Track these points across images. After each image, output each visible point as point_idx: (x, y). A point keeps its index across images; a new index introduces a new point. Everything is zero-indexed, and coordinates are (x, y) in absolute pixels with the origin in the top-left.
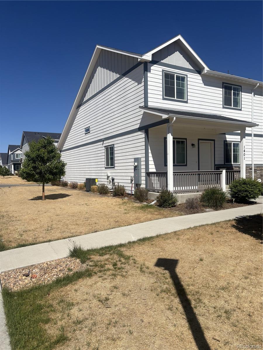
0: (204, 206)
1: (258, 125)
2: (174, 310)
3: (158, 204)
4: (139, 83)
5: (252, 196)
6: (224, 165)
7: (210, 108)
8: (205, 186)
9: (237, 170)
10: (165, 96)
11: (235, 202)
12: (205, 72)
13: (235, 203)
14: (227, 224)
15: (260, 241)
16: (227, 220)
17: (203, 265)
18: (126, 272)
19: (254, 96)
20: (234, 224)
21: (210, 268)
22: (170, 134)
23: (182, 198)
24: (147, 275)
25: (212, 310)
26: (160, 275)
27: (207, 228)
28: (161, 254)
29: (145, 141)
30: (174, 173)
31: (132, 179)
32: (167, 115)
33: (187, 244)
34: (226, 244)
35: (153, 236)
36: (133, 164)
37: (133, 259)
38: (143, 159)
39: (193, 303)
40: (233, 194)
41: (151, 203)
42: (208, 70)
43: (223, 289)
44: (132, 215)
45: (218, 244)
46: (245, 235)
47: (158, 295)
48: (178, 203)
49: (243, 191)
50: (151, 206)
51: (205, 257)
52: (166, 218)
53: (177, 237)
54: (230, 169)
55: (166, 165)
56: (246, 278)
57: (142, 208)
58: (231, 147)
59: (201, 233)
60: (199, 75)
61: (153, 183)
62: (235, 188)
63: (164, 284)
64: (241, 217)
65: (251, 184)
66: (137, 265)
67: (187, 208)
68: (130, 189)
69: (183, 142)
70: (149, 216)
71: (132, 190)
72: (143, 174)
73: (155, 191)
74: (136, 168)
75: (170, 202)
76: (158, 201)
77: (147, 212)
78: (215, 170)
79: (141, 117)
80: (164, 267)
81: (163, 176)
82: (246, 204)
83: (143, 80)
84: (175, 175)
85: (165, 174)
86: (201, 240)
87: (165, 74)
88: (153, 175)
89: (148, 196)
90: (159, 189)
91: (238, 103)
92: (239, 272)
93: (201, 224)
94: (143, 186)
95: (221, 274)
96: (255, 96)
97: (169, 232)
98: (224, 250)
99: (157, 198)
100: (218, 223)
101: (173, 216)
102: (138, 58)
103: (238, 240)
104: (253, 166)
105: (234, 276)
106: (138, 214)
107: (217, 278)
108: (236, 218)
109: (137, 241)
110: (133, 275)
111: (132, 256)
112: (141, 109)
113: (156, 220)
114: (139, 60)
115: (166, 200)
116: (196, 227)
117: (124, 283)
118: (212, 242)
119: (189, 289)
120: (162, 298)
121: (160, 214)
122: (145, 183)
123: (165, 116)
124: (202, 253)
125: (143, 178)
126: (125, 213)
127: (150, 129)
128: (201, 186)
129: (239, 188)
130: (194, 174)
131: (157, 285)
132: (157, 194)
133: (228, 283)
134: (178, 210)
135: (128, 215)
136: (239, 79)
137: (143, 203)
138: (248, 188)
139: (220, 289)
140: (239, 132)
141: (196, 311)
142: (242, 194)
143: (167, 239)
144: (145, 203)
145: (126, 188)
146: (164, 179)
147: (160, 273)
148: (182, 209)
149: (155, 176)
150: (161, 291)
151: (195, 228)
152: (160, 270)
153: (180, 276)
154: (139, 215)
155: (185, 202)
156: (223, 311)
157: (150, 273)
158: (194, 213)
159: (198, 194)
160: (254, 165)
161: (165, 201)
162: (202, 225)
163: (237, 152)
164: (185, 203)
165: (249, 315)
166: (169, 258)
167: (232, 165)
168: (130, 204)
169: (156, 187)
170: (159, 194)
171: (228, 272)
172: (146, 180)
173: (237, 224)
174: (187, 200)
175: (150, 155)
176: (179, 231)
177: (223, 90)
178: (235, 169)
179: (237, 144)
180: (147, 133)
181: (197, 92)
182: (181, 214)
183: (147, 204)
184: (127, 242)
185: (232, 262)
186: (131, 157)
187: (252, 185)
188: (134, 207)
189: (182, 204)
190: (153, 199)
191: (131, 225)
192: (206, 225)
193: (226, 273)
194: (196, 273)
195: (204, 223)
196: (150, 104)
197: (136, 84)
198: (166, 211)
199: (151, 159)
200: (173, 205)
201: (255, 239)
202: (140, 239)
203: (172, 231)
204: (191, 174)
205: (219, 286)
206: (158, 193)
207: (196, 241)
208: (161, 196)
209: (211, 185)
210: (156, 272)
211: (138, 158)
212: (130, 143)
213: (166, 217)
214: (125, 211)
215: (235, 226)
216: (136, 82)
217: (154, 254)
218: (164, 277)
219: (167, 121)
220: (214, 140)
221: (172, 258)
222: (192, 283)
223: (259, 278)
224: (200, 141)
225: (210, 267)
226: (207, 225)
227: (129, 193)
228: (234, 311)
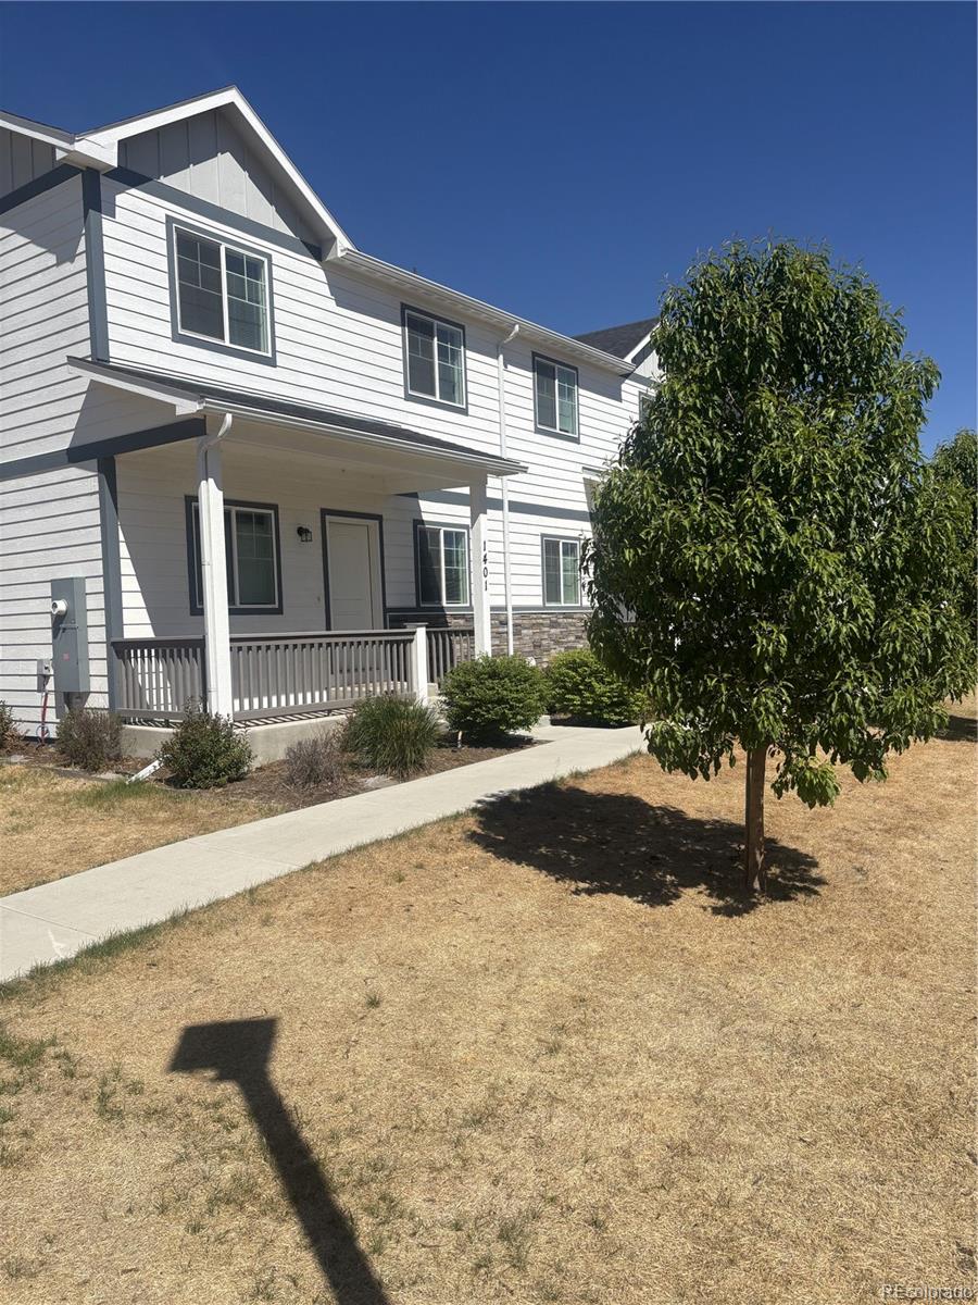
0: (354, 766)
1: (524, 470)
2: (282, 1291)
3: (169, 775)
4: (65, 256)
5: (519, 717)
6: (418, 608)
7: (359, 394)
8: (357, 689)
9: (462, 628)
10: (183, 327)
11: (464, 742)
12: (340, 254)
13: (465, 748)
14: (449, 831)
15: (570, 885)
16: (448, 813)
17: (383, 1025)
18: (25, 1134)
19: (506, 367)
20: (474, 828)
21: (415, 1031)
22: (211, 480)
23: (268, 744)
24: (133, 1127)
25: (447, 1239)
26: (198, 1115)
27: (380, 856)
28: (198, 1002)
29: (102, 509)
30: (232, 640)
31: (45, 672)
32: (196, 403)
33: (307, 937)
34: (457, 914)
35: (155, 922)
36: (47, 605)
37: (57, 1057)
38: (98, 585)
39: (364, 1226)
40: (457, 716)
41: (138, 771)
42: (350, 247)
43: (478, 1120)
44: (49, 837)
45: (427, 919)
46: (517, 867)
47: (196, 1229)
48: (255, 764)
49: (492, 702)
50: (139, 788)
51: (385, 986)
52: (207, 831)
53: (264, 911)
54: (437, 623)
55: (197, 606)
56: (554, 1050)
57: (97, 798)
58: (438, 545)
59: (359, 880)
60: (314, 262)
61: (142, 689)
62: (464, 692)
63: (223, 1159)
64: (492, 799)
65: (515, 676)
66: (84, 1084)
67: (290, 780)
68: (36, 715)
69: (262, 520)
70: (132, 832)
71: (44, 722)
72: (98, 651)
73: (152, 721)
74: (60, 623)
75: (222, 762)
76: (167, 762)
77: (120, 813)
78: (385, 628)
79: (78, 403)
80: (212, 1065)
81: (187, 656)
82: (501, 748)
83: (82, 247)
84: (240, 649)
85: (196, 648)
86: (362, 911)
87: (178, 235)
88: (142, 653)
89: (124, 743)
90: (170, 709)
91: (456, 388)
92: (522, 1027)
93: (352, 843)
94: (98, 701)
95: (460, 1053)
96: (510, 367)
97: (226, 896)
98: (454, 943)
99: (166, 748)
100: (418, 831)
101: (235, 823)
102: (53, 147)
103: (496, 892)
104: (510, 612)
105: (509, 1051)
106: (79, 828)
107: (446, 1073)
108: (479, 805)
109: (77, 957)
110: (65, 1140)
111: (53, 1043)
112: (77, 371)
113: (162, 846)
114: (60, 155)
115: (203, 756)
116: (337, 856)
117: (16, 1202)
118: (405, 914)
119: (338, 1157)
120: (220, 1240)
121: (178, 818)
122: (107, 690)
123: (186, 407)
124: (374, 972)
125: (98, 668)
126: (15, 829)
127: (120, 459)
128: (341, 689)
129: (478, 692)
130: (312, 645)
131: (186, 1169)
132: (161, 733)
133: (493, 1088)
134: (257, 793)
135: (30, 837)
136: (456, 301)
137: (102, 776)
138: (506, 690)
139: (466, 1124)
140: (466, 490)
141: (381, 1268)
142: (488, 711)
143: (221, 926)
144: (110, 775)
145: (16, 714)
146: (192, 671)
147: (199, 1104)
148: (272, 788)
149: (150, 656)
150: (210, 1201)
151: (334, 860)
152: (199, 1087)
153: (292, 1098)
154: (85, 831)
155: (281, 755)
156: (491, 1233)
157: (150, 1114)
158: (323, 799)
159: (330, 722)
160: (514, 609)
161: (199, 762)
162: (360, 848)
163: (458, 562)
164: (284, 762)
165: (595, 1223)
166: (234, 1016)
167: (442, 609)
168: (36, 785)
169: (158, 705)
170: (171, 730)
171: (484, 1035)
172: (111, 676)
173: (484, 824)
174: (290, 750)
175: (127, 567)
176: (269, 884)
177: (403, 331)
178: (454, 624)
179: (457, 533)
180: (108, 473)
181: (310, 326)
182: (270, 809)
183: (121, 776)
184: (24, 969)
185: (491, 990)
186: (36, 575)
187: (520, 680)
188: (58, 794)
189: (270, 766)
190: (143, 753)
191: (44, 882)
192: (372, 844)
193: (476, 1042)
194: (359, 1069)
195: (366, 839)
196: (118, 353)
197: (51, 259)
198: (202, 803)
199: (130, 583)
200: (233, 773)
201: (553, 878)
202: (94, 947)
203: (240, 889)
204: (304, 646)
205: (459, 1112)
206: (168, 726)
207: (341, 917)
208: (183, 741)
209: (378, 684)
210: (179, 1100)
211: (72, 579)
212: (28, 513)
213: (206, 829)
214: (15, 821)
215: (479, 834)
216: (49, 251)
217: (162, 1009)
218: (219, 1120)
219: (194, 427)
220: (379, 518)
221: (251, 1015)
222: (348, 1124)
223: (596, 1041)
224: (327, 517)
225: (412, 1027)
226: (378, 843)
227: (29, 734)
228: (536, 1216)
